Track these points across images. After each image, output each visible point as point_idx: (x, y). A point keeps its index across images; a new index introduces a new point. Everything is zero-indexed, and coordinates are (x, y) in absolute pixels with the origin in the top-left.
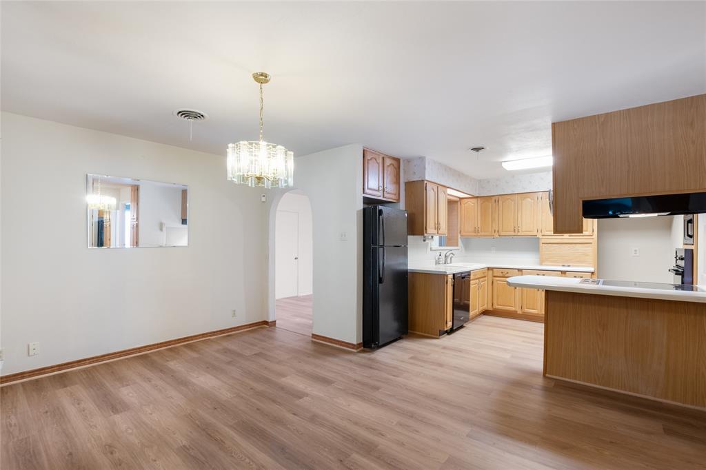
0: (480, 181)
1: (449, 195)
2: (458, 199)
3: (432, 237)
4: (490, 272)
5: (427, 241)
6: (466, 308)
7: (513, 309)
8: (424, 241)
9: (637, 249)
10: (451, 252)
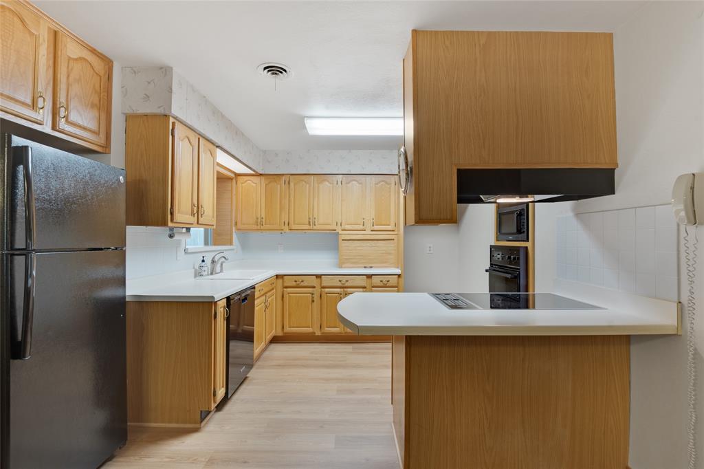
0: (265, 152)
1: (219, 165)
2: (233, 175)
3: (188, 229)
4: (280, 281)
5: (176, 237)
6: (249, 337)
7: (310, 330)
8: (171, 236)
9: (432, 246)
10: (222, 255)
